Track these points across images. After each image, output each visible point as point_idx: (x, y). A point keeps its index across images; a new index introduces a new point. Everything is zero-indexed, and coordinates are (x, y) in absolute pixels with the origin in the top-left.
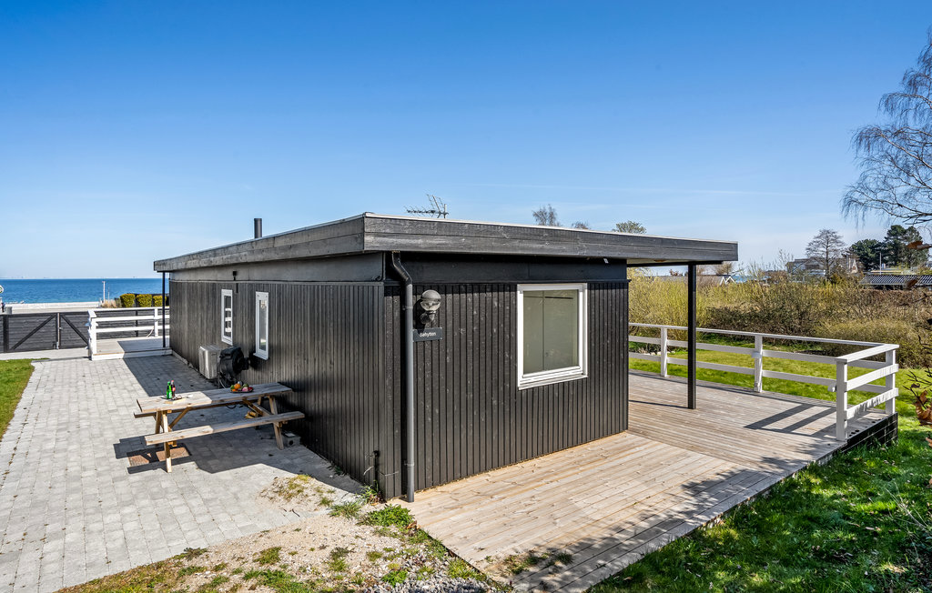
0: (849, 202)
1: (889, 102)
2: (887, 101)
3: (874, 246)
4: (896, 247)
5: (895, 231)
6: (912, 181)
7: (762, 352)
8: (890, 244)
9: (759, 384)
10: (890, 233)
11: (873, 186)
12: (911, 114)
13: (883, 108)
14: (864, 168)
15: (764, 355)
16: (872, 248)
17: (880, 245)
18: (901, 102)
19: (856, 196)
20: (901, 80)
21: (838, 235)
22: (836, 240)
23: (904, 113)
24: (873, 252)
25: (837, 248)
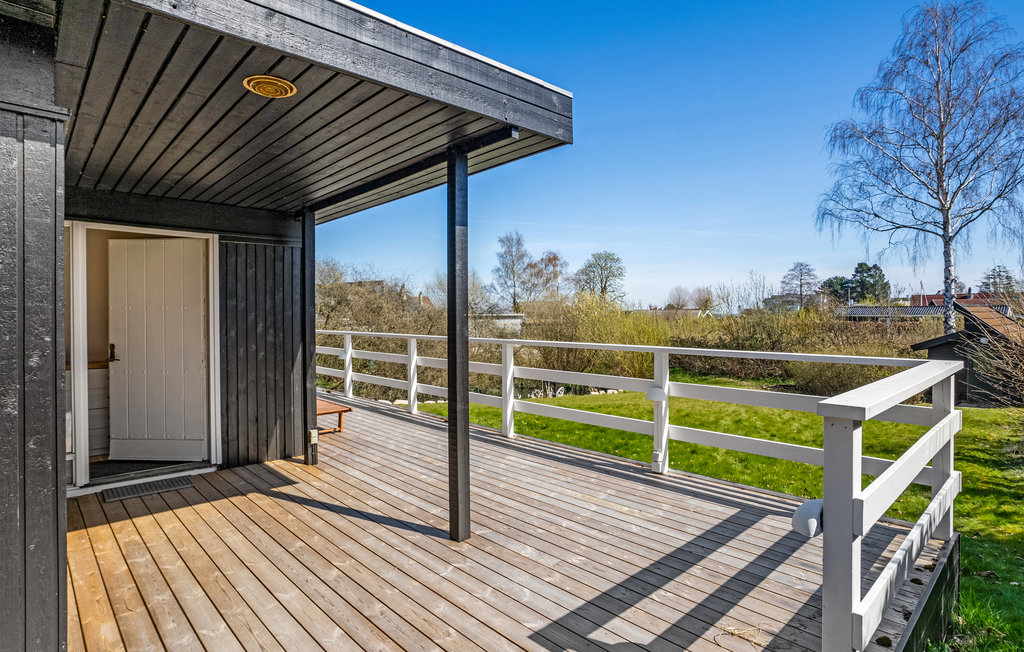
0: (824, 214)
1: (863, 96)
2: (862, 95)
3: (843, 283)
4: (862, 283)
5: (861, 268)
6: (889, 190)
7: (669, 387)
8: (858, 281)
9: (662, 455)
10: (857, 271)
11: (848, 194)
12: (887, 112)
13: (858, 104)
14: (838, 177)
15: (672, 394)
16: (841, 284)
17: (848, 282)
18: (876, 97)
19: (831, 205)
20: (876, 72)
21: (811, 268)
22: (809, 273)
23: (879, 112)
24: (842, 288)
25: (810, 281)
